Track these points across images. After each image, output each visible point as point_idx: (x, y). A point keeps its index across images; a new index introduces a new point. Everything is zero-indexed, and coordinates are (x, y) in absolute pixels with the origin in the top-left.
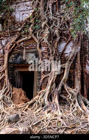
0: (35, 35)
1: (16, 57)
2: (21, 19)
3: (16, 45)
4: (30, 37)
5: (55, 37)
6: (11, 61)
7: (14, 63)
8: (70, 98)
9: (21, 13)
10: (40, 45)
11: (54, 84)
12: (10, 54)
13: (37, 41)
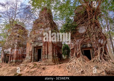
0: (90, 38)
1: (83, 45)
2: (81, 32)
3: (83, 41)
4: (88, 39)
5: (97, 38)
6: (81, 47)
7: (83, 47)
8: (107, 58)
9: (81, 30)
10: (93, 41)
11: (100, 54)
12: (81, 45)
13: (91, 40)
